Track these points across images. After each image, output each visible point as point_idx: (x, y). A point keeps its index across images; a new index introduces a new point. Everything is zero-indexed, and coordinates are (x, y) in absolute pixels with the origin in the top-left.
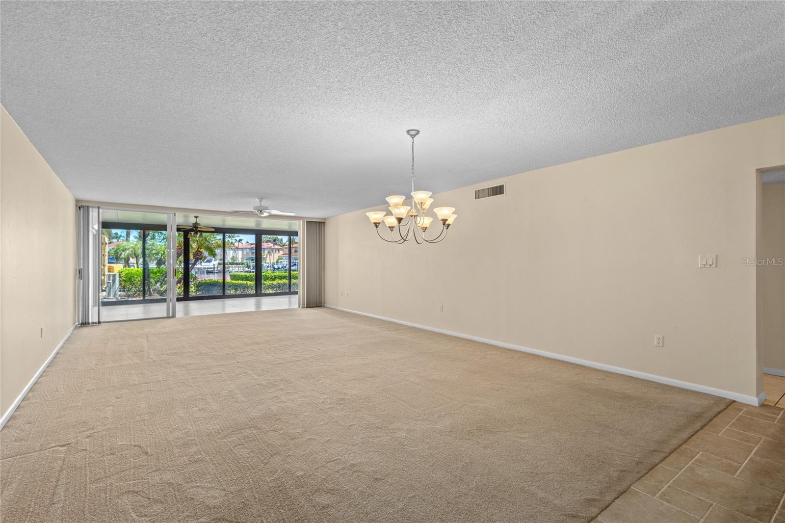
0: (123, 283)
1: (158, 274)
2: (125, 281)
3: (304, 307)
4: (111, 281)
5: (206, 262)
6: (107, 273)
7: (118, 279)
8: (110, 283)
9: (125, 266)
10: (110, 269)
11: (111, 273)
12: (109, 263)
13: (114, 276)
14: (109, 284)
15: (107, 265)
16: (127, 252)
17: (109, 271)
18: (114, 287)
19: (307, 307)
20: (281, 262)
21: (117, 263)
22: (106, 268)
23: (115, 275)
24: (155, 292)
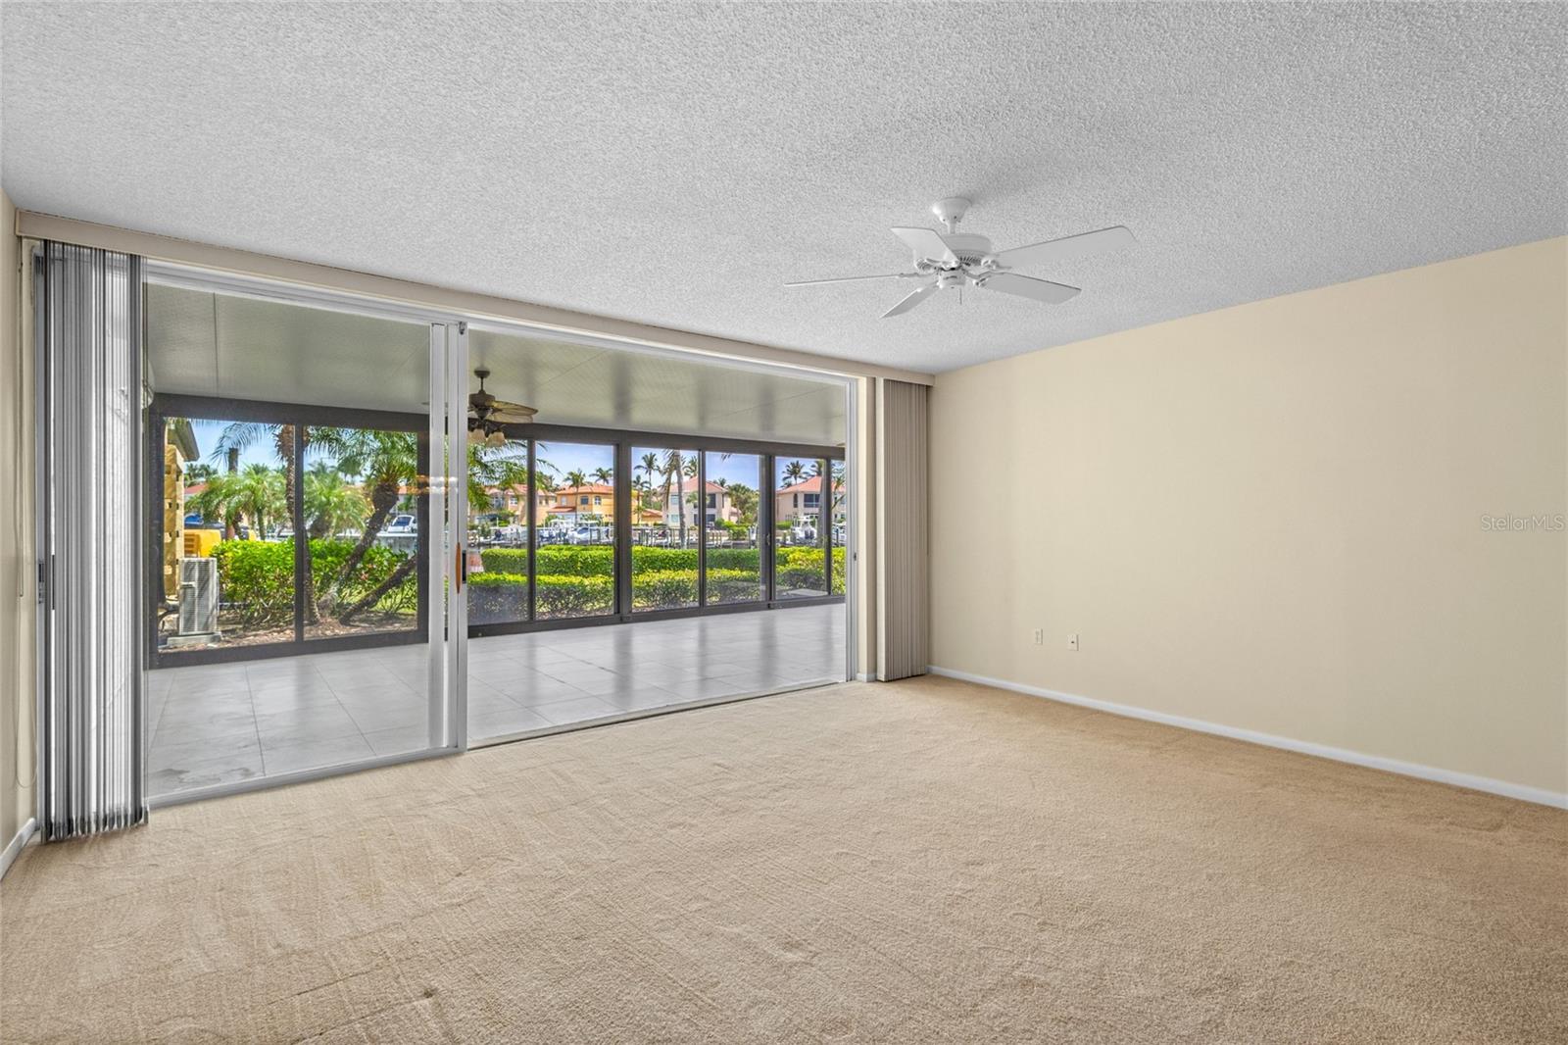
0: (229, 586)
1: (330, 559)
2: (235, 580)
3: (876, 680)
4: (194, 584)
5: (395, 525)
6: (180, 554)
7: (215, 575)
8: (191, 587)
9: (226, 536)
10: (191, 546)
11: (192, 560)
12: (187, 526)
13: (204, 567)
14: (189, 591)
15: (183, 532)
16: (236, 499)
17: (188, 553)
18: (203, 602)
19: (888, 681)
20: (555, 524)
21: (206, 528)
22: (180, 542)
23: (207, 563)
24: (327, 612)
